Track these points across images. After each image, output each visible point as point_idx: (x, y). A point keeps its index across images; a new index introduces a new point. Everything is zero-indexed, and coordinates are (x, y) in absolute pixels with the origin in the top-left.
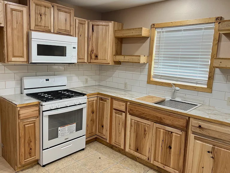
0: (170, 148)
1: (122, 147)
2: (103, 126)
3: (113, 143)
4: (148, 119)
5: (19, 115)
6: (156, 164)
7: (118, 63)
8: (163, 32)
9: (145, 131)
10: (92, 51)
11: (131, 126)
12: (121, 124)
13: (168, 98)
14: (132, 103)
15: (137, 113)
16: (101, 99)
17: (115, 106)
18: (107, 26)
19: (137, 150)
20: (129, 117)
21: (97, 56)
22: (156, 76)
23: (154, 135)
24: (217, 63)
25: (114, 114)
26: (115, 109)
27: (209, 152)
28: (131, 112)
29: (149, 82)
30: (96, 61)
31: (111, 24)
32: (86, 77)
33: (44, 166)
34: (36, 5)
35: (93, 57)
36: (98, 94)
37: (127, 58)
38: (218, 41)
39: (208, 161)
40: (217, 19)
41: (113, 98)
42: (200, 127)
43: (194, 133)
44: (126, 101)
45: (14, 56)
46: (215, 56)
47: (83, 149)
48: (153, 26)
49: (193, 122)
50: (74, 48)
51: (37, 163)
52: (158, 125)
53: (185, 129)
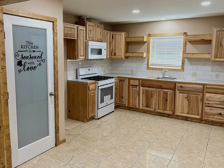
0: (167, 100)
1: (138, 107)
2: (122, 97)
3: (131, 105)
4: (153, 88)
5: (89, 88)
6: (159, 111)
7: (127, 58)
8: (155, 39)
9: (152, 94)
10: (112, 50)
11: (143, 93)
12: (136, 93)
13: (161, 76)
14: (143, 80)
15: (146, 85)
16: (121, 80)
17: (131, 83)
18: (121, 35)
19: (147, 106)
20: (141, 88)
21: (115, 54)
22: (152, 65)
23: (157, 95)
24: (186, 56)
25: (131, 88)
26: (131, 85)
27: (186, 98)
28: (143, 85)
29: (148, 68)
30: (115, 57)
31: (123, 34)
32: (105, 68)
33: (98, 119)
34: (89, 25)
35: (113, 54)
36: (119, 77)
37: (134, 55)
38: (185, 45)
39: (186, 102)
40: (184, 33)
41: (129, 79)
42: (181, 86)
43: (178, 90)
44: (139, 79)
45: (80, 56)
46: (184, 52)
47: (113, 112)
48: (149, 35)
49: (178, 85)
50: (105, 49)
51: (93, 118)
52: (160, 90)
53: (174, 89)
